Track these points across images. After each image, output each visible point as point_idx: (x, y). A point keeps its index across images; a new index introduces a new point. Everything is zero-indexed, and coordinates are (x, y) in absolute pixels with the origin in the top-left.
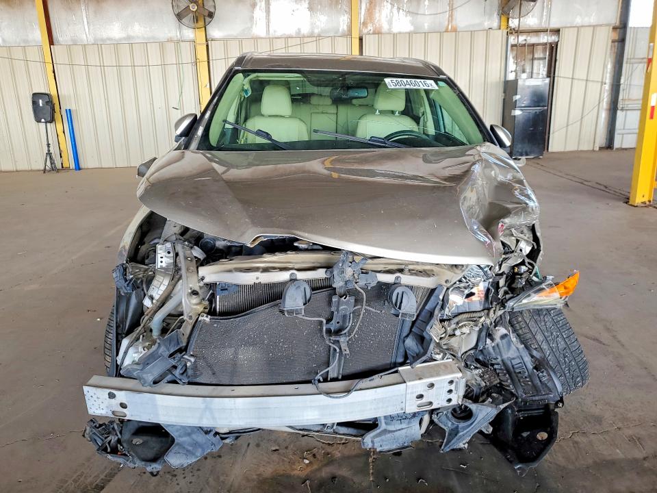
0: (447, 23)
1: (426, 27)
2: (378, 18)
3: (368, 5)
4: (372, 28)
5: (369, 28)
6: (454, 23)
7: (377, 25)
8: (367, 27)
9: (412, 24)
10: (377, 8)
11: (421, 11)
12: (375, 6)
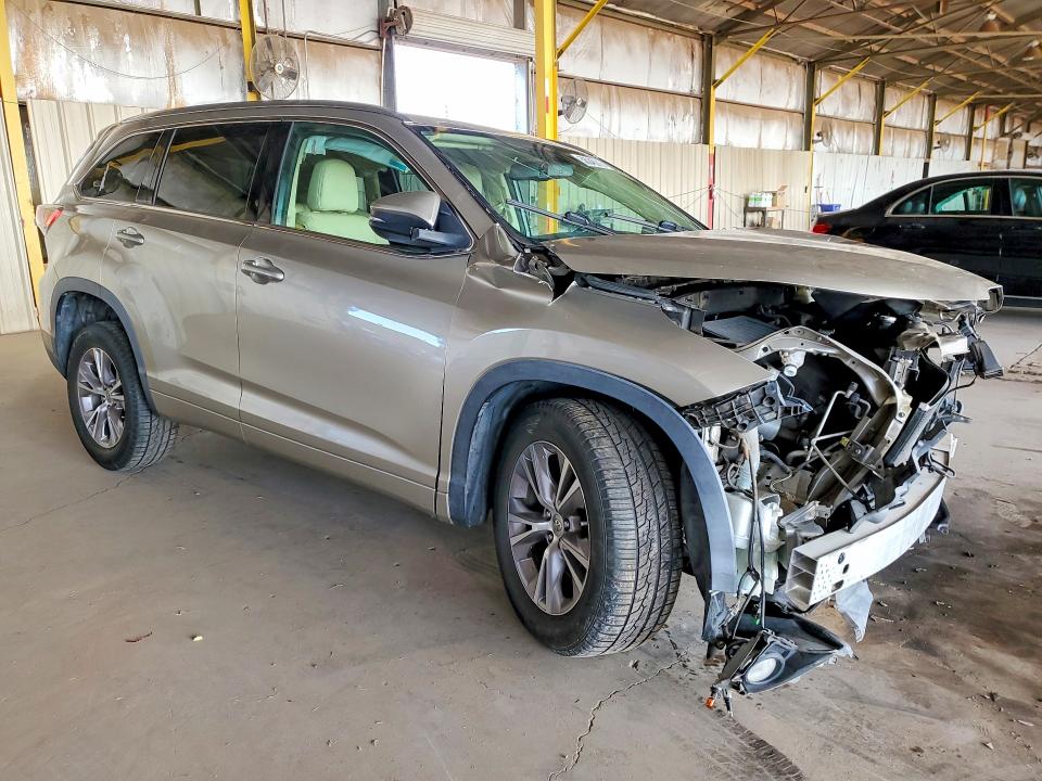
0: (168, 95)
1: (135, 99)
2: (44, 72)
3: (21, 44)
4: (34, 88)
5: (29, 87)
6: (179, 97)
7: (45, 84)
8: (24, 86)
9: (110, 90)
10: (41, 54)
11: (123, 69)
12: (35, 48)
